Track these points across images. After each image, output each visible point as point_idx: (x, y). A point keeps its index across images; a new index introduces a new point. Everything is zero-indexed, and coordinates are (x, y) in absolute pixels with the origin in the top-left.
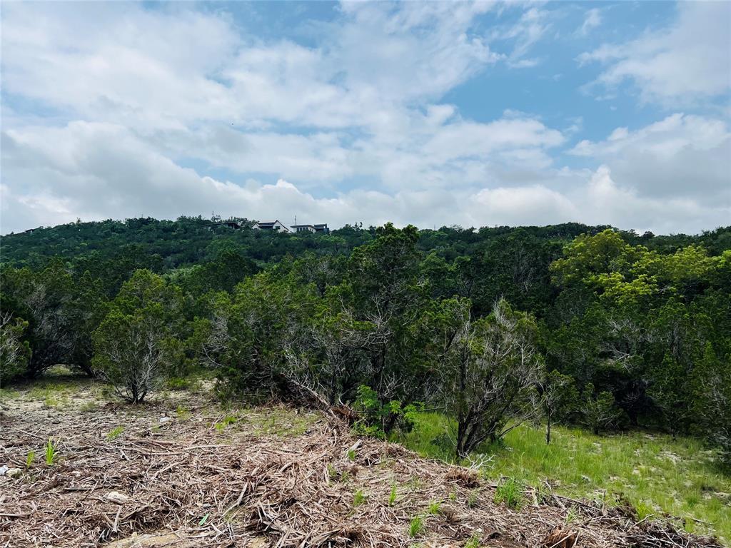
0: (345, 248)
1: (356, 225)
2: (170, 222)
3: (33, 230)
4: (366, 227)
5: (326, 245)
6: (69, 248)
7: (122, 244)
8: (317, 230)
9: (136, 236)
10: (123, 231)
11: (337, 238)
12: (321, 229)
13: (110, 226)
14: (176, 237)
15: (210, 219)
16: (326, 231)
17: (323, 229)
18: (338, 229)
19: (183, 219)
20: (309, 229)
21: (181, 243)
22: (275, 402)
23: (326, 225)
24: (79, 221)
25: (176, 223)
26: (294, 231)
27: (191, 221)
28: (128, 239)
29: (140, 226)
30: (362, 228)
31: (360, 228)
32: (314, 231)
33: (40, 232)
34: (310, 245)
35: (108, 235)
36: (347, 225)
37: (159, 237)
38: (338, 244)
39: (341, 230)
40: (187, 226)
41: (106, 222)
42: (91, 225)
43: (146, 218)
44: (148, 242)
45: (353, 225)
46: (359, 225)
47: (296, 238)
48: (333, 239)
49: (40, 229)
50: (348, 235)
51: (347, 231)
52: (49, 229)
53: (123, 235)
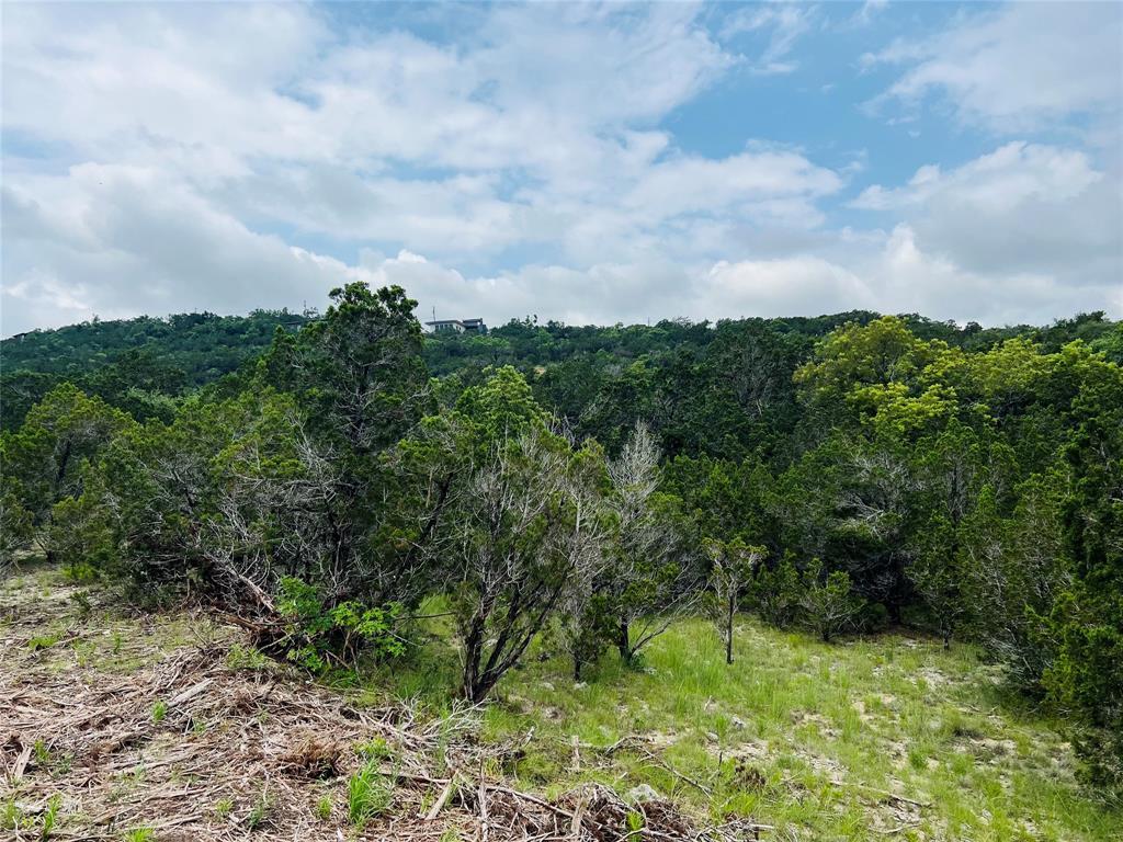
0: (508, 354)
1: (527, 320)
2: (239, 318)
3: (25, 335)
4: (542, 322)
5: (479, 351)
6: (77, 361)
7: (160, 354)
8: (467, 328)
9: (184, 342)
10: (165, 333)
11: (496, 340)
12: (473, 327)
13: (146, 329)
14: (247, 342)
15: (301, 313)
16: (480, 329)
17: (476, 327)
18: (499, 326)
19: (258, 314)
20: (455, 326)
21: (253, 351)
23: (480, 321)
24: (96, 320)
25: (247, 320)
26: (430, 330)
27: (272, 317)
28: (172, 346)
29: (193, 325)
30: (539, 324)
31: (535, 325)
32: (463, 330)
33: (35, 338)
34: (454, 351)
35: (140, 341)
36: (513, 320)
37: (220, 343)
38: (498, 349)
39: (504, 327)
40: (265, 325)
41: (138, 320)
42: (116, 325)
43: (201, 312)
44: (202, 350)
45: (523, 320)
46: (532, 319)
47: (433, 341)
48: (490, 341)
49: (36, 333)
50: (514, 334)
51: (514, 329)
52: (49, 333)
53: (165, 340)
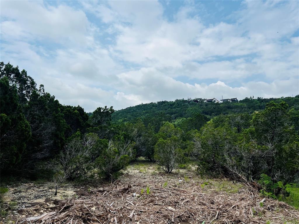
0: (246, 108)
1: (251, 98)
2: (173, 102)
3: (128, 108)
4: (256, 98)
5: (237, 107)
6: (139, 113)
7: (156, 111)
8: (232, 101)
9: (161, 108)
10: (156, 106)
11: (242, 104)
12: (234, 100)
13: (152, 105)
14: (175, 108)
15: (187, 100)
16: (236, 101)
17: (235, 100)
18: (242, 100)
19: (177, 100)
20: (229, 100)
21: (177, 110)
22: (222, 177)
23: (236, 98)
24: (142, 104)
25: (174, 102)
26: (222, 102)
27: (180, 101)
28: (158, 109)
29: (162, 104)
30: (254, 98)
31: (253, 99)
32: (231, 101)
33: (130, 108)
34: (229, 108)
35: (151, 108)
36: (246, 98)
37: (169, 108)
38: (242, 106)
39: (243, 100)
40: (179, 103)
41: (151, 103)
42: (146, 105)
43: (164, 101)
44: (165, 110)
45: (249, 97)
46: (252, 97)
47: (223, 105)
48: (240, 104)
49: (131, 107)
50: (247, 102)
51: (246, 100)
52: (133, 107)
53: (156, 108)
